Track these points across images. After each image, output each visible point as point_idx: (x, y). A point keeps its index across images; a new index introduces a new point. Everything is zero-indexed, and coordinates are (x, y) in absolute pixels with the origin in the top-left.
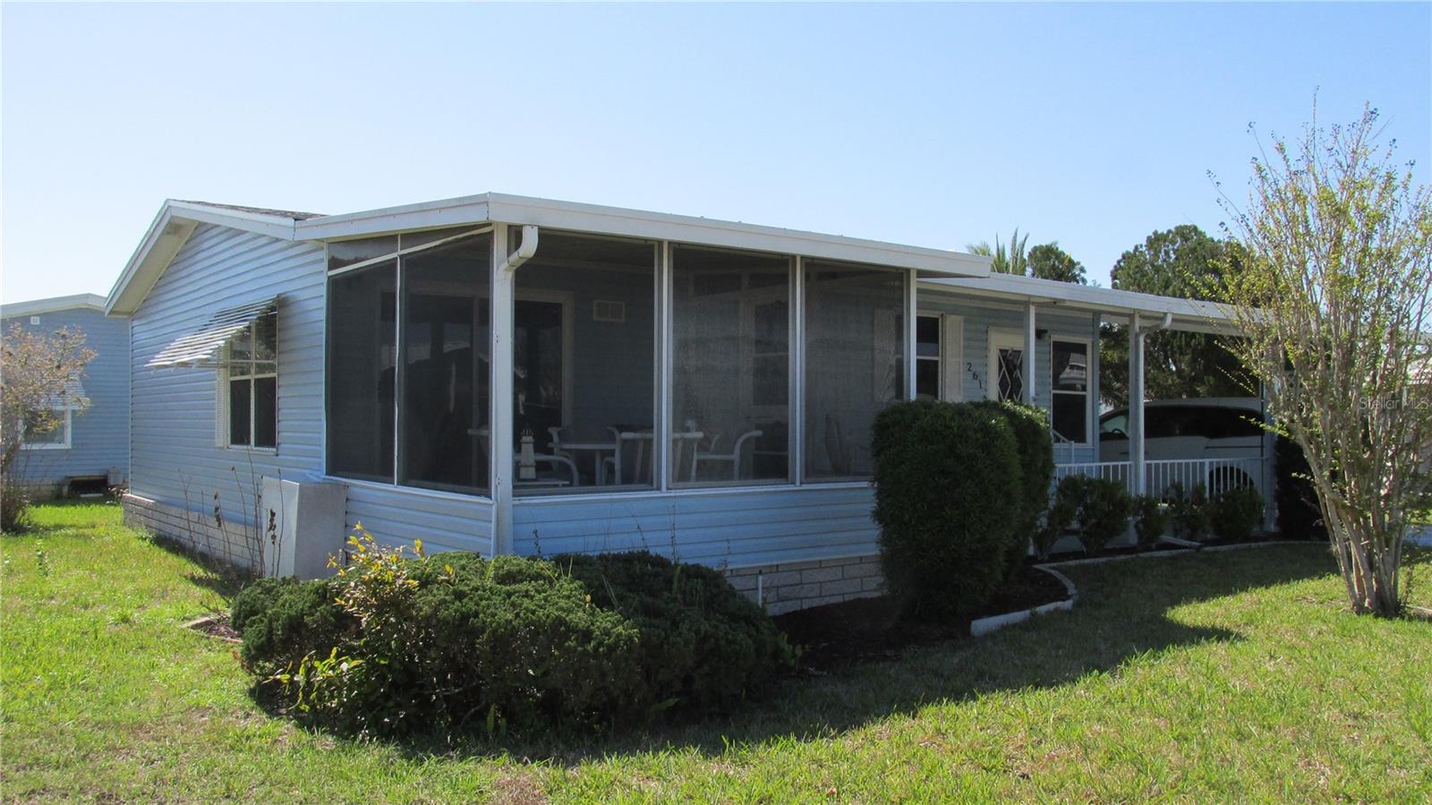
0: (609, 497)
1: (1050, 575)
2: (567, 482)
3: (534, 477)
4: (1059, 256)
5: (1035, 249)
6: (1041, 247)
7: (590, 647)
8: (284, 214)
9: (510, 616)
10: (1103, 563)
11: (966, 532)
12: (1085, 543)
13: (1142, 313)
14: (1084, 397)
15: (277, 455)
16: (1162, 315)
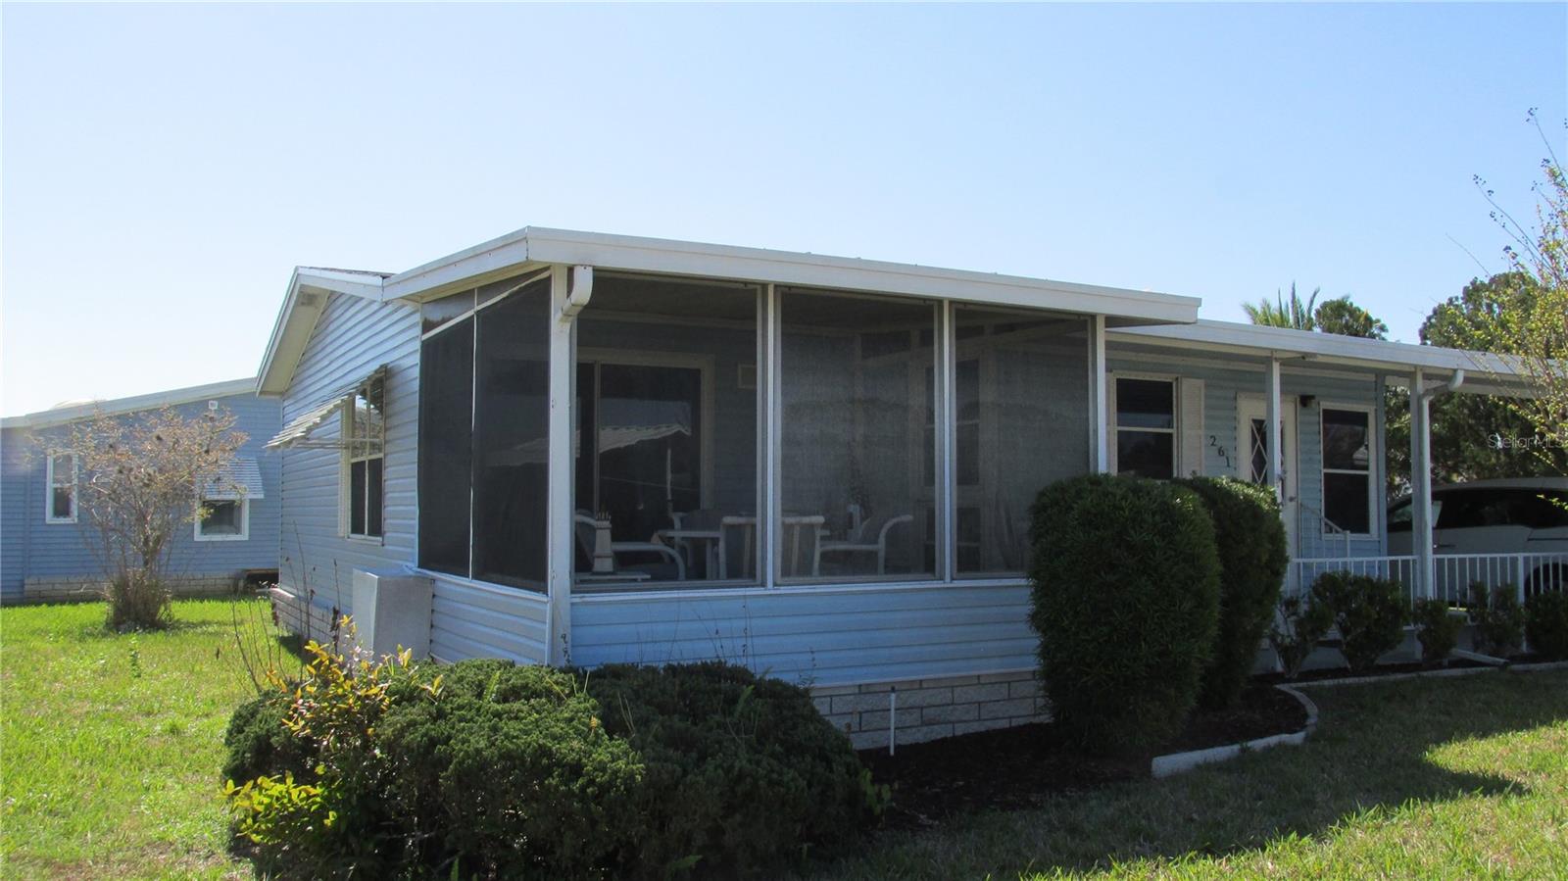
0: (676, 596)
1: (1294, 698)
2: (649, 577)
3: (611, 570)
4: (1354, 312)
5: (1325, 305)
6: (1332, 302)
7: (576, 787)
8: (376, 274)
9: (482, 744)
10: (1370, 684)
11: (1143, 643)
12: (1350, 658)
13: (1428, 371)
14: (1365, 478)
15: (383, 545)
16: (1450, 373)
